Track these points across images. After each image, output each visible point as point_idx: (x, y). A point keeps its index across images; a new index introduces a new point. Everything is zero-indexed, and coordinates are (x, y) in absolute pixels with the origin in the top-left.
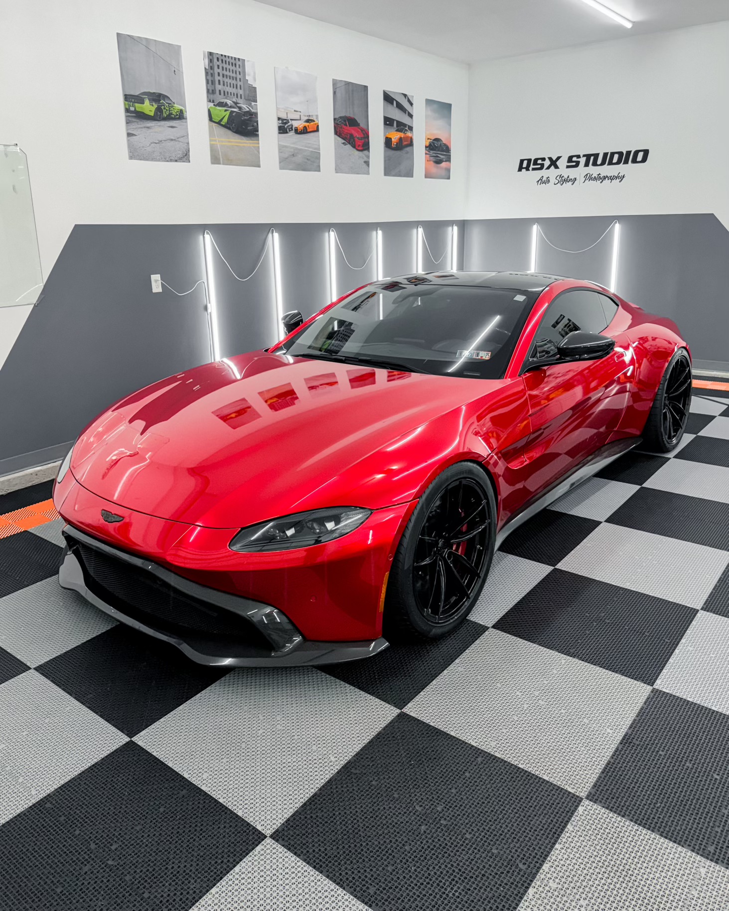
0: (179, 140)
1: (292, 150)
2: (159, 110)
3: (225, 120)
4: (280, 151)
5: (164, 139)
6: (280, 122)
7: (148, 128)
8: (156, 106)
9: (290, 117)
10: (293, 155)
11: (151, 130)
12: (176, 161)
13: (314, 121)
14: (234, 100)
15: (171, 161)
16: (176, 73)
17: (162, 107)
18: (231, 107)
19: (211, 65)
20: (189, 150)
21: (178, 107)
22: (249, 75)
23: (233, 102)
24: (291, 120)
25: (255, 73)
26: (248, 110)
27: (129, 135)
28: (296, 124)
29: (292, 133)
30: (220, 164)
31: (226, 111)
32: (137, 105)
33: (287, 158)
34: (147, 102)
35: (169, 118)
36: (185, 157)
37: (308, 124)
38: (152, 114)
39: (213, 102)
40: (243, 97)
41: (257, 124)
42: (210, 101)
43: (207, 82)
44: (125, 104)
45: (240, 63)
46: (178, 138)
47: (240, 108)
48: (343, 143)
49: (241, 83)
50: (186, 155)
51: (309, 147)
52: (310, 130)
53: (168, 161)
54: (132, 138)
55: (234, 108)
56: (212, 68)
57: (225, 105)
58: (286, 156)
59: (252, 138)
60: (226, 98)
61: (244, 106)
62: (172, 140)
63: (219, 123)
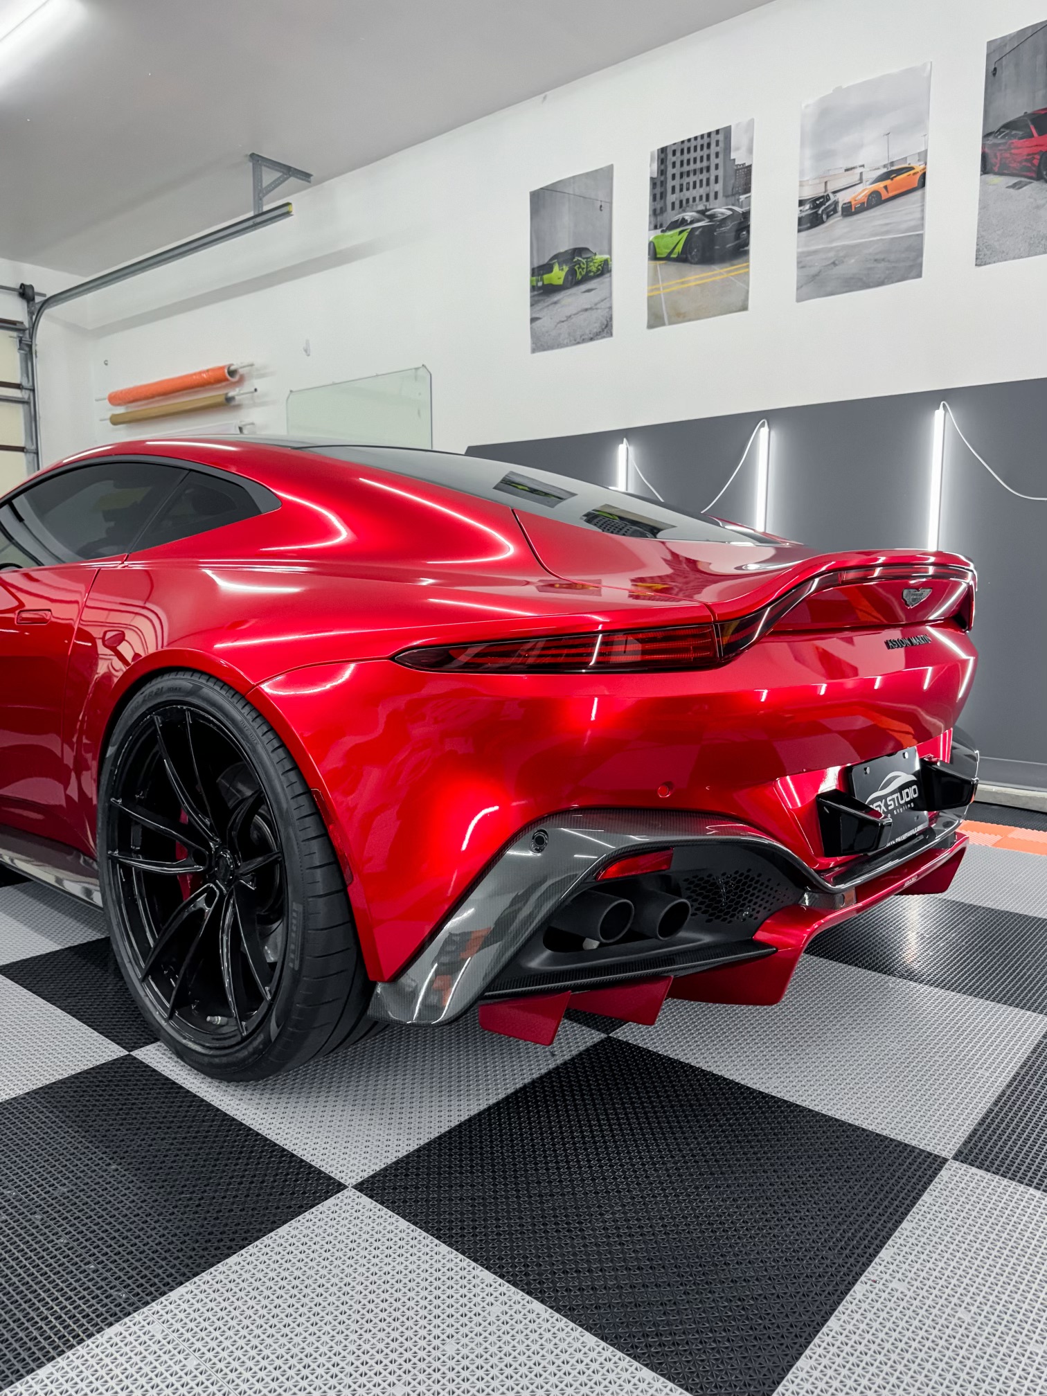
0: (598, 306)
1: (832, 254)
2: (572, 272)
3: (679, 248)
4: (801, 266)
5: (575, 312)
6: (807, 207)
7: (555, 303)
8: (566, 268)
9: (832, 187)
10: (834, 264)
11: (558, 305)
12: (592, 339)
13: (912, 168)
14: (701, 207)
15: (584, 341)
16: (605, 207)
17: (576, 267)
18: (692, 222)
19: (663, 167)
20: (611, 319)
21: (600, 258)
22: (738, 149)
23: (698, 212)
24: (834, 192)
25: (751, 140)
26: (729, 213)
27: (533, 320)
28: (843, 198)
29: (837, 218)
30: (663, 324)
31: (681, 232)
32: (545, 277)
33: (817, 275)
34: (556, 268)
35: (586, 278)
36: (606, 329)
37: (888, 182)
38: (560, 282)
39: (661, 226)
40: (720, 195)
41: (748, 232)
42: (656, 228)
43: (654, 198)
44: (531, 281)
45: (721, 137)
46: (596, 304)
47: (711, 217)
48: (1014, 186)
49: (720, 172)
50: (606, 326)
51: (887, 232)
52: (891, 194)
53: (579, 343)
54: (538, 323)
55: (699, 221)
56: (662, 172)
57: (683, 222)
58: (814, 270)
59: (735, 262)
60: (684, 211)
61: (722, 210)
62: (586, 310)
63: (668, 258)
